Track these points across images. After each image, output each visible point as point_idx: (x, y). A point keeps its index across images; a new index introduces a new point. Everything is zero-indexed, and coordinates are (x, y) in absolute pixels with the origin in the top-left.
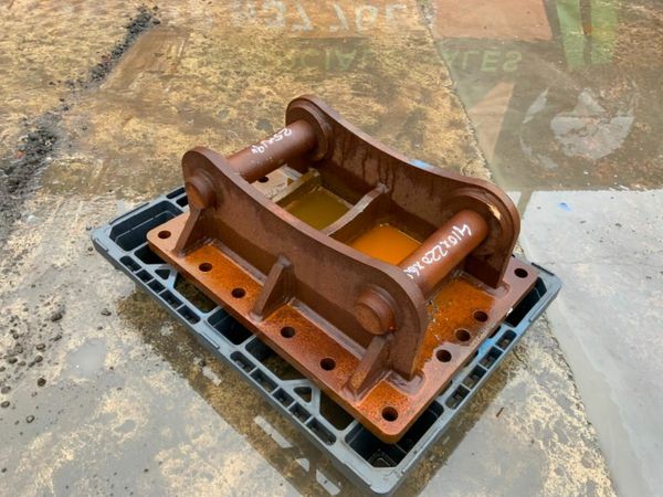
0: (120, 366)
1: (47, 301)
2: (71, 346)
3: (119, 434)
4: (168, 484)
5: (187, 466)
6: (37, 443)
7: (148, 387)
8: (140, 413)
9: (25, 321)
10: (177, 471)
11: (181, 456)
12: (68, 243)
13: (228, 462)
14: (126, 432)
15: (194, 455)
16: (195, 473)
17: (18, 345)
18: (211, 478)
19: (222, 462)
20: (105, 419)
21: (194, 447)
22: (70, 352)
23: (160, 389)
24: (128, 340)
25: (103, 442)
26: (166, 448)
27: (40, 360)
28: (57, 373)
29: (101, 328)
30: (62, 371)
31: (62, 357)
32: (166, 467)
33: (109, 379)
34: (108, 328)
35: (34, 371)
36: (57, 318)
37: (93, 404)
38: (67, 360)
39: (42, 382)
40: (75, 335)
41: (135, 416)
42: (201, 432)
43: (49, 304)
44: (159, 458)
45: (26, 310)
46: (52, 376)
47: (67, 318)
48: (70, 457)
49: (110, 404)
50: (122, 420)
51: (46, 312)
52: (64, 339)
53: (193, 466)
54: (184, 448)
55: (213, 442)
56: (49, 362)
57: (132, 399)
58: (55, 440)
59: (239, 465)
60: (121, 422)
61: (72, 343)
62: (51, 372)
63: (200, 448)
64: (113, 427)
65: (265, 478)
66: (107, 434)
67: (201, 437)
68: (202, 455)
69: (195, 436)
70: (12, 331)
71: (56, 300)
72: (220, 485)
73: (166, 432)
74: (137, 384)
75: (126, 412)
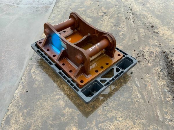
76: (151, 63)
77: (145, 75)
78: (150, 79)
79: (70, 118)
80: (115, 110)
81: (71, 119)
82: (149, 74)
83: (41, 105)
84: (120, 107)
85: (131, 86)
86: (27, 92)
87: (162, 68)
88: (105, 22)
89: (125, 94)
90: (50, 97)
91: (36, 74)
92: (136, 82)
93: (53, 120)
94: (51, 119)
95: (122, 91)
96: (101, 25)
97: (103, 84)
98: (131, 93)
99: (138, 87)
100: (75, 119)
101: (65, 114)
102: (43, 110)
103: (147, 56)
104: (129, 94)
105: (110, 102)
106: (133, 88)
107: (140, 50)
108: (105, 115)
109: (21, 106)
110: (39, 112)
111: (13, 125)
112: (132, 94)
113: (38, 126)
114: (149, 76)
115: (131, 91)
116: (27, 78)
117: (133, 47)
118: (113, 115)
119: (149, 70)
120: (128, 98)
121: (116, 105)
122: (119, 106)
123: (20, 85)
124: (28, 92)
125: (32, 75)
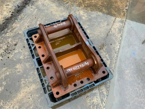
0: (22, 59)
1: (15, 40)
2: (16, 52)
3: (17, 73)
4: (21, 85)
5: (26, 83)
6: (4, 69)
7: (25, 65)
8: (22, 70)
9: (10, 44)
10: (24, 84)
11: (25, 81)
12: (23, 28)
13: (33, 85)
14: (18, 73)
15: (28, 82)
16: (26, 85)
17: (7, 48)
18: (28, 87)
20: (16, 69)
21: (28, 80)
22: (15, 53)
23: (27, 66)
24: (26, 54)
25: (14, 73)
26: (24, 79)
27: (10, 53)
28: (11, 57)
29: (22, 50)
30: (13, 56)
31: (14, 53)
32: (22, 82)
33: (19, 61)
34: (23, 50)
35: (8, 55)
36: (16, 45)
37: (15, 65)
38: (14, 55)
39: (8, 58)
40: (17, 50)
41: (21, 70)
42: (31, 78)
43: (15, 41)
44: (22, 80)
45: (11, 41)
46: (10, 57)
47: (17, 45)
48: (8, 74)
49: (18, 66)
50: (19, 70)
51: (14, 43)
52: (15, 50)
53: (27, 84)
54: (27, 80)
55: (32, 81)
56: (11, 54)
57: (22, 67)
58: (7, 70)
59: (34, 87)
60: (18, 70)
61: (16, 51)
62: (11, 56)
63: (29, 81)
64: (17, 71)
65: (37, 91)
66: (15, 72)
67: (30, 79)
68: (29, 82)
69: (29, 78)
70: (7, 45)
71: (17, 41)
72: (29, 89)
73: (25, 75)
74: (24, 64)
79: (85, 23)
82: (19, 33)
83: (101, 34)
86: (111, 44)
90: (95, 37)
94: (95, 25)
100: (82, 22)
101: (88, 25)
102: (100, 31)
107: (2, 57)
109: (113, 36)
110: (102, 30)
111: (116, 28)
113: (103, 24)
114: (20, 31)
116: (113, 56)
119: (15, 36)
123: (117, 50)
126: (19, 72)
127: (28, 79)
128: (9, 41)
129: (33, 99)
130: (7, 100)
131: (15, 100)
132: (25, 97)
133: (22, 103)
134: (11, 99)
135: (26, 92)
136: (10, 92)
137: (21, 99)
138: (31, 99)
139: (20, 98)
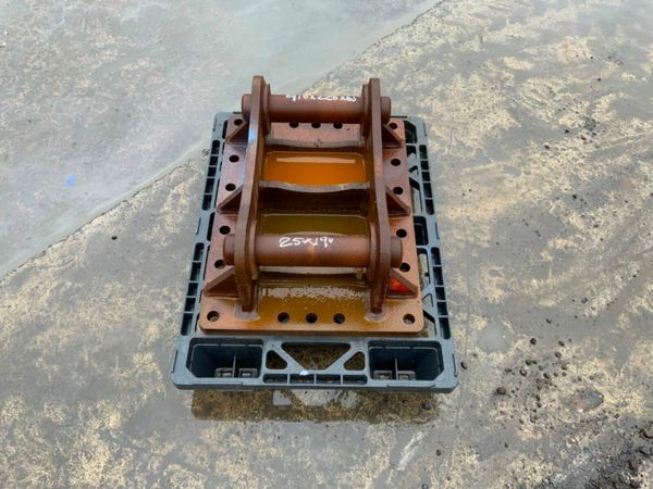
0: (478, 315)
2: (502, 356)
5: (475, 231)
6: (550, 303)
7: (469, 286)
9: (526, 409)
11: (475, 237)
15: (468, 232)
16: (474, 225)
17: (539, 389)
18: (468, 217)
19: (457, 219)
20: (505, 288)
22: (504, 352)
23: (463, 281)
24: (461, 329)
25: (513, 275)
26: (480, 246)
28: (520, 342)
29: (475, 355)
30: (516, 342)
31: (512, 353)
32: (486, 238)
33: (490, 311)
34: (469, 351)
35: (535, 356)
36: (500, 392)
38: (509, 346)
39: (533, 342)
40: (495, 364)
41: (487, 276)
42: (457, 240)
44: (487, 245)
45: (521, 422)
46: (525, 343)
47: (493, 386)
48: (535, 281)
49: (497, 294)
50: (495, 279)
51: (506, 406)
53: (473, 228)
54: (471, 239)
55: (455, 231)
56: (522, 356)
57: (482, 287)
58: (539, 297)
59: (450, 212)
60: (496, 278)
61: (499, 358)
66: (508, 278)
67: (459, 238)
68: (465, 230)
69: (461, 240)
70: (539, 406)
75: (490, 282)
76: (536, 430)
77: (467, 451)
78: (464, 477)
79: (133, 385)
80: (251, 468)
81: (133, 390)
82: (480, 459)
83: (110, 296)
84: (272, 471)
85: (376, 447)
86: (114, 238)
87: (554, 481)
88: (552, 163)
89: (329, 450)
90: (147, 293)
91: (174, 206)
92: (407, 447)
93: (96, 356)
94: (96, 349)
95: (329, 435)
96: (523, 164)
97: (265, 370)
98: (351, 462)
99: (393, 465)
100: (139, 399)
101: (130, 365)
103: (555, 395)
104: (340, 463)
105: (264, 436)
106: (372, 454)
107: (558, 355)
108: (214, 456)
109: (73, 265)
110: (90, 311)
111: (20, 298)
112: (349, 471)
113: (58, 341)
114: (472, 466)
115: (355, 458)
116: (148, 200)
117: (546, 324)
118: (231, 475)
119: (503, 445)
120: (323, 468)
121: (269, 456)
122: (272, 467)
123: (117, 210)
124: (118, 240)
125: (165, 200)
126: (494, 273)
127: (468, 241)
128: (531, 425)
129: (460, 185)
130: (535, 208)
131: (513, 202)
132: (481, 198)
133: (491, 188)
134: (524, 206)
135: (477, 208)
136: (527, 224)
137: (494, 197)
138: (466, 187)
139: (498, 200)
